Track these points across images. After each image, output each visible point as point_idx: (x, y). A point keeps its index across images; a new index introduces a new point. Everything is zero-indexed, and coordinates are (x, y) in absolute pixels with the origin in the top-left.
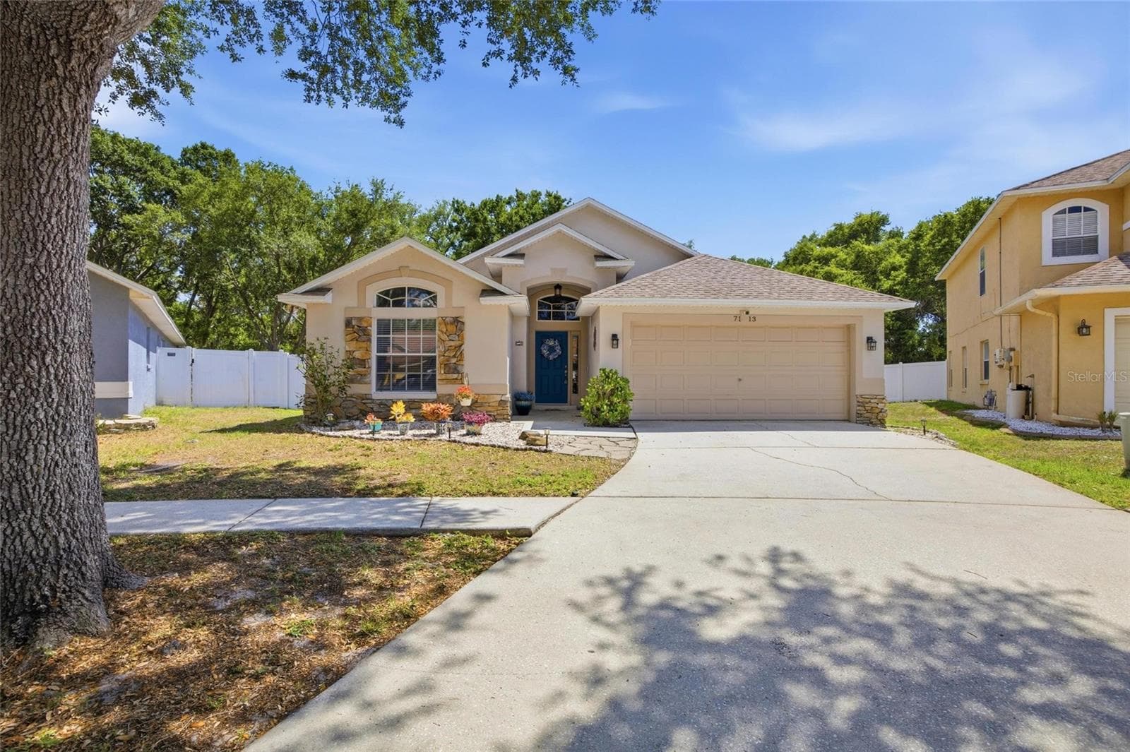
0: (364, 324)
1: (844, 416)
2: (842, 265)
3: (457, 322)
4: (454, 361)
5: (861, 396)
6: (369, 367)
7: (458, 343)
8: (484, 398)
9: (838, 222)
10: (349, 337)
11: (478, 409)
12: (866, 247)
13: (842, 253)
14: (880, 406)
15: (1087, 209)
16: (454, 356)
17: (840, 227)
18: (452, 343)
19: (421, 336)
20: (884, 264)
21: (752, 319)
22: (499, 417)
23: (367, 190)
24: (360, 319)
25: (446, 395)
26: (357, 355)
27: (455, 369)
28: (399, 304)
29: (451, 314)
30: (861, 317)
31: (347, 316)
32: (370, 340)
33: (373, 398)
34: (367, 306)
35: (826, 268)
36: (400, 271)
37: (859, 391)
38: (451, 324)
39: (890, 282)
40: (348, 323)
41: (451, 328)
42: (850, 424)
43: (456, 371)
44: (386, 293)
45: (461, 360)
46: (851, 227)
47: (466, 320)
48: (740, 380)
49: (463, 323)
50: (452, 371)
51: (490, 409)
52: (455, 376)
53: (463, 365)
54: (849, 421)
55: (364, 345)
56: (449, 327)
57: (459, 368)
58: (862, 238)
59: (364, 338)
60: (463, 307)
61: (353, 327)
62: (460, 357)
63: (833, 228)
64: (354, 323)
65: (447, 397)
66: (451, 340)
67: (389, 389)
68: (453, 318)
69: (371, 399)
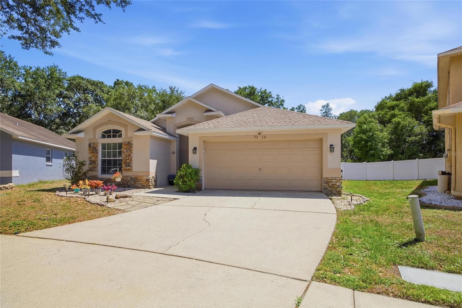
0: (95, 146)
1: (319, 189)
2: (402, 109)
3: (130, 144)
4: (128, 161)
5: (326, 178)
6: (97, 164)
7: (129, 153)
8: (140, 178)
9: (402, 88)
10: (90, 151)
11: (138, 183)
12: (416, 100)
13: (402, 104)
14: (338, 184)
16: (128, 159)
17: (402, 91)
19: (117, 150)
20: (426, 107)
21: (264, 137)
22: (146, 186)
24: (94, 144)
25: (125, 176)
26: (93, 159)
28: (109, 137)
29: (127, 140)
31: (90, 143)
32: (97, 153)
33: (99, 177)
34: (96, 138)
35: (392, 112)
36: (109, 122)
37: (325, 175)
38: (128, 144)
39: (428, 117)
40: (90, 146)
41: (127, 147)
43: (129, 166)
44: (104, 132)
45: (131, 161)
46: (409, 90)
48: (260, 169)
49: (132, 144)
50: (127, 165)
51: (142, 182)
52: (129, 168)
53: (132, 163)
55: (95, 155)
57: (130, 164)
58: (414, 95)
59: (95, 152)
60: (132, 137)
62: (131, 159)
63: (399, 92)
64: (92, 145)
65: (126, 177)
66: (127, 152)
67: (106, 174)
68: (128, 142)
69: (98, 178)
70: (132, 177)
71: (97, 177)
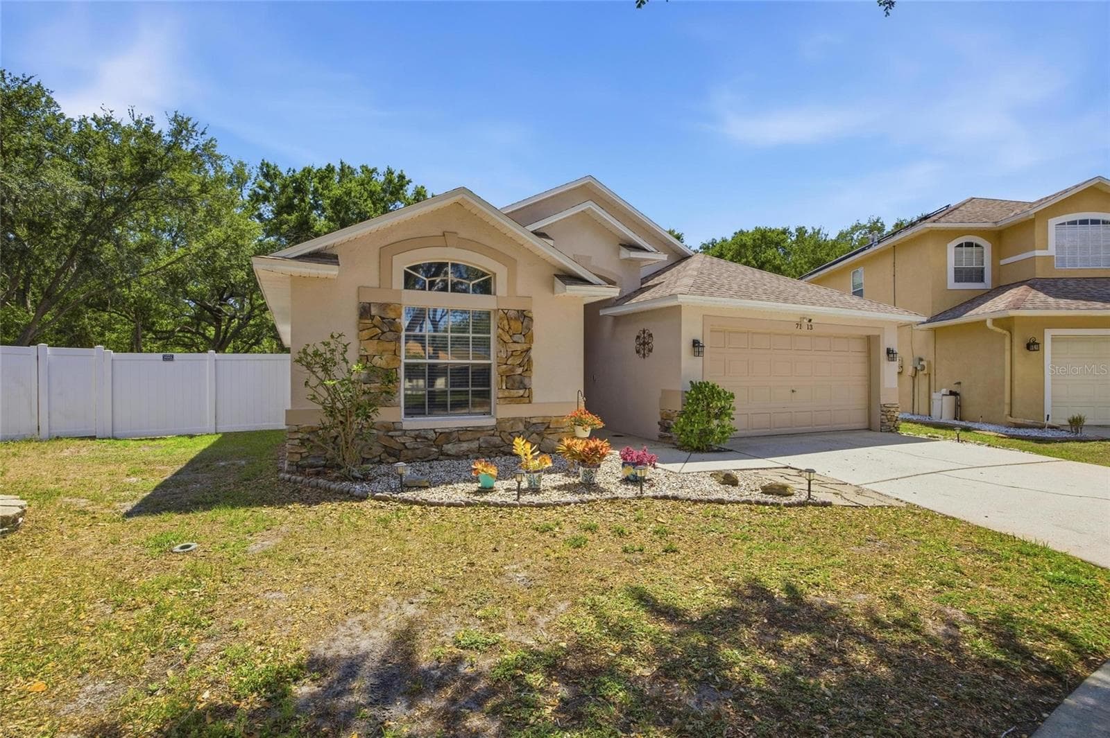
0: (392, 315)
1: (865, 425)
3: (524, 317)
4: (519, 370)
5: (884, 405)
6: (399, 381)
7: (525, 347)
8: (557, 422)
10: (366, 334)
11: (550, 437)
14: (896, 414)
15: (977, 246)
16: (520, 365)
18: (518, 347)
19: (471, 335)
21: (809, 327)
23: (163, 126)
24: (384, 306)
25: (508, 420)
26: (379, 361)
27: (521, 382)
28: (438, 286)
29: (514, 305)
30: (883, 328)
31: (363, 300)
32: (398, 340)
33: (402, 427)
34: (394, 287)
37: (883, 401)
38: (516, 319)
40: (364, 311)
41: (516, 326)
42: (871, 434)
43: (522, 385)
44: (419, 268)
45: (528, 370)
47: (535, 316)
48: (793, 391)
49: (532, 318)
50: (517, 385)
51: (564, 436)
52: (521, 392)
53: (530, 377)
54: (869, 429)
55: (391, 346)
56: (512, 323)
57: (526, 381)
59: (390, 335)
60: (530, 297)
61: (372, 317)
62: (527, 365)
64: (374, 311)
65: (511, 422)
66: (514, 342)
67: (424, 414)
68: (518, 311)
69: (401, 430)
70: (534, 421)
71: (399, 427)
